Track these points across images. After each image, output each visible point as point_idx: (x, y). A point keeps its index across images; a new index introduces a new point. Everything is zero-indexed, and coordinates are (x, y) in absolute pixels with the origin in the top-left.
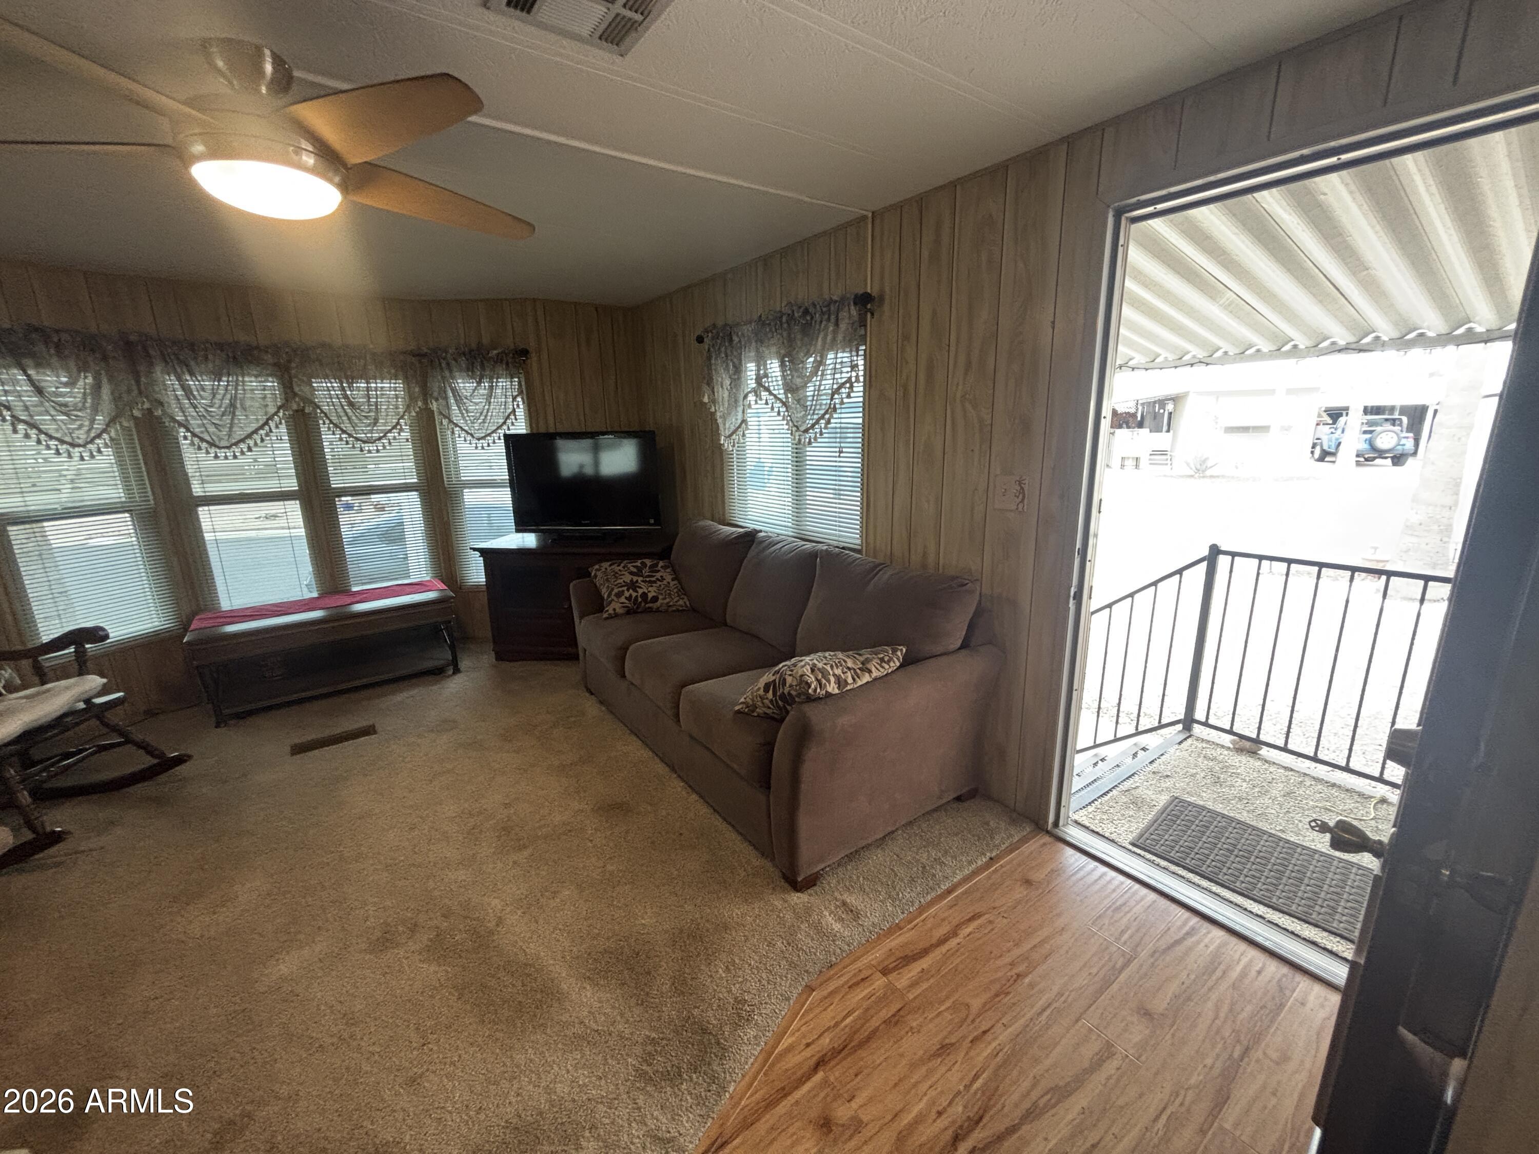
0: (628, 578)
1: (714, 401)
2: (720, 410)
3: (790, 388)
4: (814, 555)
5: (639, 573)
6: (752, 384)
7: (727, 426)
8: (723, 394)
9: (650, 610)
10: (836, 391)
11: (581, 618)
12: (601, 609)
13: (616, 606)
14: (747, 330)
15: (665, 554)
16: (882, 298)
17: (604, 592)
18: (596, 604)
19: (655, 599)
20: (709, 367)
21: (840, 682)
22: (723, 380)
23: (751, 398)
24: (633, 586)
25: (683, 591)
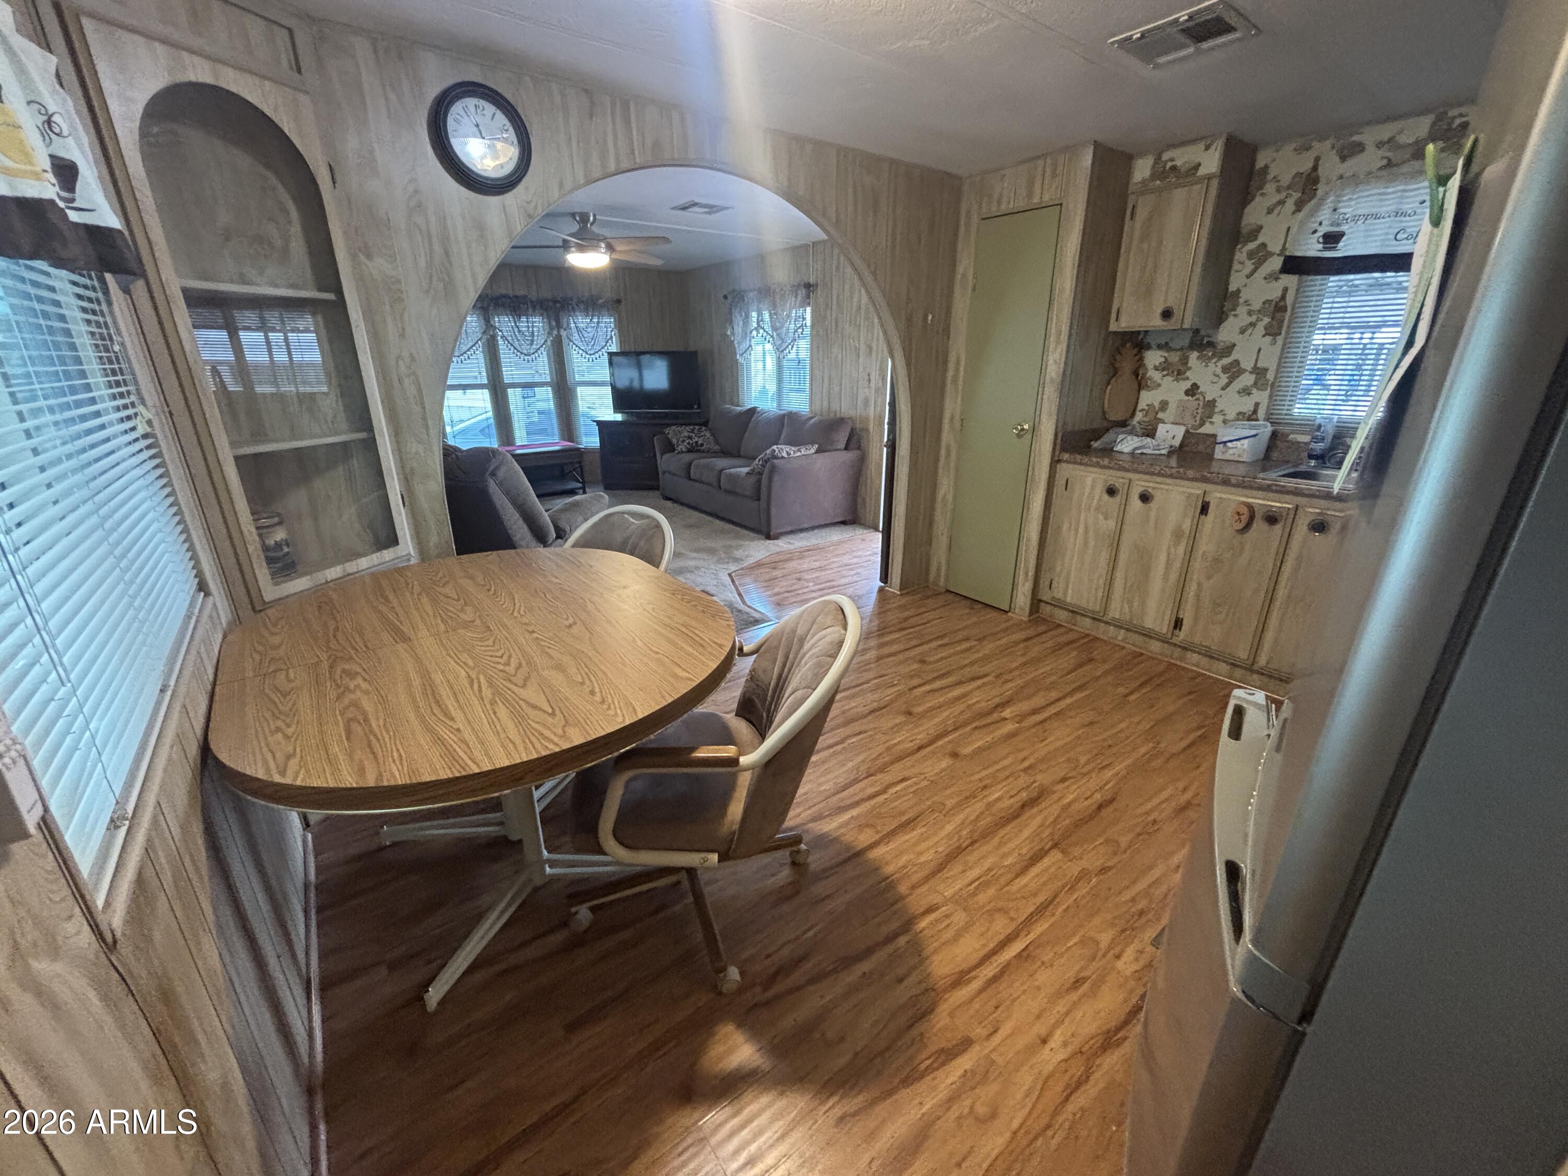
0: (686, 434)
1: (733, 334)
2: (737, 339)
3: (774, 328)
4: (784, 415)
5: (692, 431)
6: (755, 325)
7: (740, 349)
8: (738, 329)
9: (698, 451)
10: (796, 331)
11: (662, 455)
12: (674, 450)
13: (682, 447)
14: (751, 294)
15: (706, 424)
16: (817, 285)
17: (674, 441)
18: (670, 448)
19: (702, 445)
20: (731, 314)
21: (788, 454)
22: (738, 320)
23: (754, 333)
24: (690, 438)
25: (717, 442)
